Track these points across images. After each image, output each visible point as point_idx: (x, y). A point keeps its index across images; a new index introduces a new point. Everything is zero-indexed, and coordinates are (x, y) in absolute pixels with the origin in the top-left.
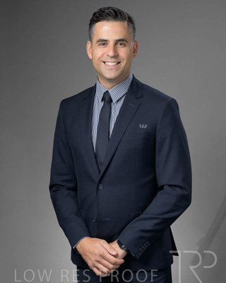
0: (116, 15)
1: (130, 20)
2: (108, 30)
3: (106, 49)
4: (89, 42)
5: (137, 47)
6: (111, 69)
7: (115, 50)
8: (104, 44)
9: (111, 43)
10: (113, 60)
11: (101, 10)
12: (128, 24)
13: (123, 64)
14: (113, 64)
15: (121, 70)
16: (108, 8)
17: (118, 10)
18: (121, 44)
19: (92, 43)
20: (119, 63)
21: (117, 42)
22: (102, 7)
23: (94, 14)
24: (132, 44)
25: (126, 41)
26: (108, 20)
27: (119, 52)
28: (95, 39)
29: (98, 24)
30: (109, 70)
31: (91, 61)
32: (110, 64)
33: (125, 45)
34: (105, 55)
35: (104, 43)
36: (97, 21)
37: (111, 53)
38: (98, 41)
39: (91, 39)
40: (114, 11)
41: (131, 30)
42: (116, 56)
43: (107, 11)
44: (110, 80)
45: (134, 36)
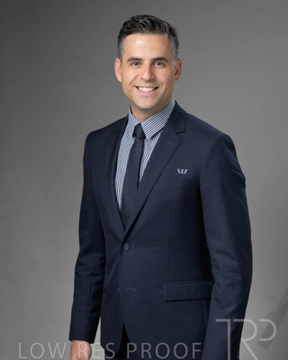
0: (153, 25)
1: (172, 33)
2: (142, 45)
3: (139, 70)
4: (118, 60)
5: (180, 66)
6: (146, 97)
7: (152, 72)
8: (137, 64)
9: (147, 63)
10: (148, 84)
11: (133, 19)
12: (169, 38)
13: (162, 90)
14: (148, 90)
15: (158, 97)
16: (143, 17)
17: (156, 19)
18: (159, 64)
19: (121, 62)
20: (156, 88)
21: (154, 62)
22: (134, 15)
23: (125, 24)
24: (174, 63)
25: (167, 61)
26: (143, 32)
27: (156, 74)
28: (125, 58)
29: (130, 38)
30: (143, 98)
31: (120, 84)
32: (145, 89)
33: (164, 65)
34: (139, 78)
35: (137, 62)
36: (129, 33)
37: (146, 76)
38: (129, 60)
39: (120, 56)
40: (151, 20)
41: (173, 45)
42: (152, 80)
43: (141, 21)
44: (144, 110)
45: (177, 52)
